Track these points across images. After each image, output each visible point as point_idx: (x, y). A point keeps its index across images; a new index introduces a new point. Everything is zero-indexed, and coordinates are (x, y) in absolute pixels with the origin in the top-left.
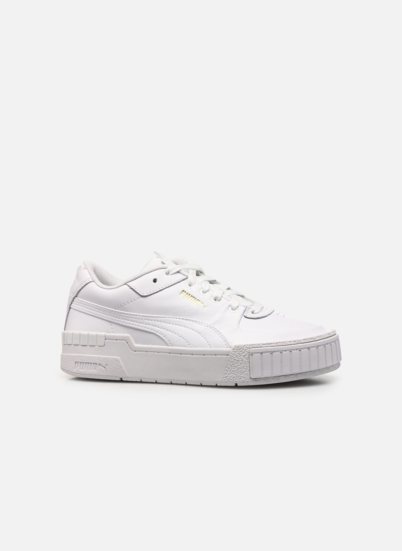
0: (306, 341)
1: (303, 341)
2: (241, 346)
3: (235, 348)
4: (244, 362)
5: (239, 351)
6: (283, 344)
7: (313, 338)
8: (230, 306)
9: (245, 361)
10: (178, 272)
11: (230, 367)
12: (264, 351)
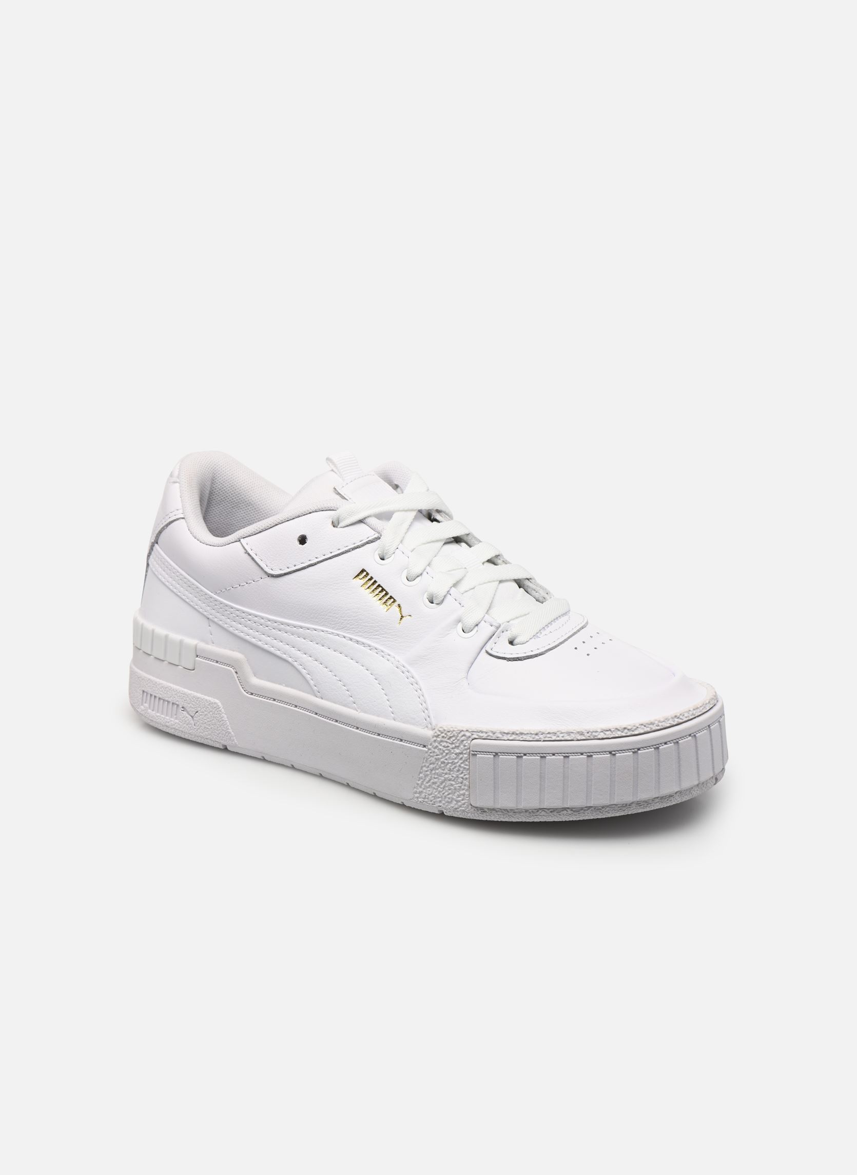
0: (608, 735)
1: (602, 734)
2: (454, 731)
3: (439, 734)
4: (457, 768)
5: (447, 742)
6: (551, 738)
7: (628, 730)
8: (460, 622)
9: (460, 766)
10: (361, 521)
11: (428, 773)
12: (501, 751)
